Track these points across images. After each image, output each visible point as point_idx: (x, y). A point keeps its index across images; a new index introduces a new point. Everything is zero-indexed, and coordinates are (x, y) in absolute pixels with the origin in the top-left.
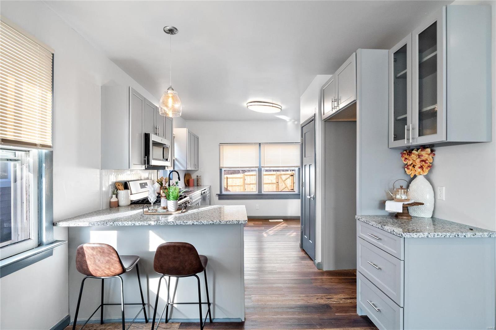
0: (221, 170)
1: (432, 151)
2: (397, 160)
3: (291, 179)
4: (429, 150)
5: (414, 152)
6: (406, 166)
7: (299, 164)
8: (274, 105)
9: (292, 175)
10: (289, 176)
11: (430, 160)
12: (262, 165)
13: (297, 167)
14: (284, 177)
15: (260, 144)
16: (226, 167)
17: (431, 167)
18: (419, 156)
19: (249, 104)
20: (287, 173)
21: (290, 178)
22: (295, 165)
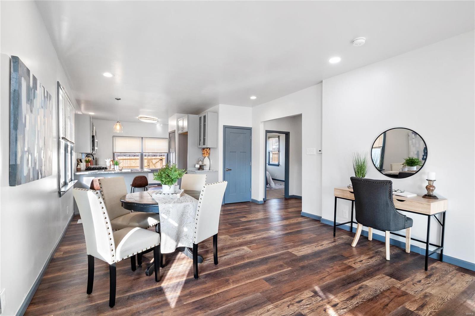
0: (114, 154)
1: (210, 149)
2: (200, 152)
3: (160, 163)
4: (209, 149)
5: (205, 149)
6: (203, 154)
7: (167, 151)
8: (153, 119)
9: (161, 160)
10: (159, 160)
11: (209, 152)
12: (143, 152)
13: (166, 153)
14: (154, 161)
15: (142, 138)
16: (118, 152)
17: (209, 154)
18: (206, 151)
19: (139, 118)
20: (157, 157)
21: (160, 161)
22: (165, 152)
